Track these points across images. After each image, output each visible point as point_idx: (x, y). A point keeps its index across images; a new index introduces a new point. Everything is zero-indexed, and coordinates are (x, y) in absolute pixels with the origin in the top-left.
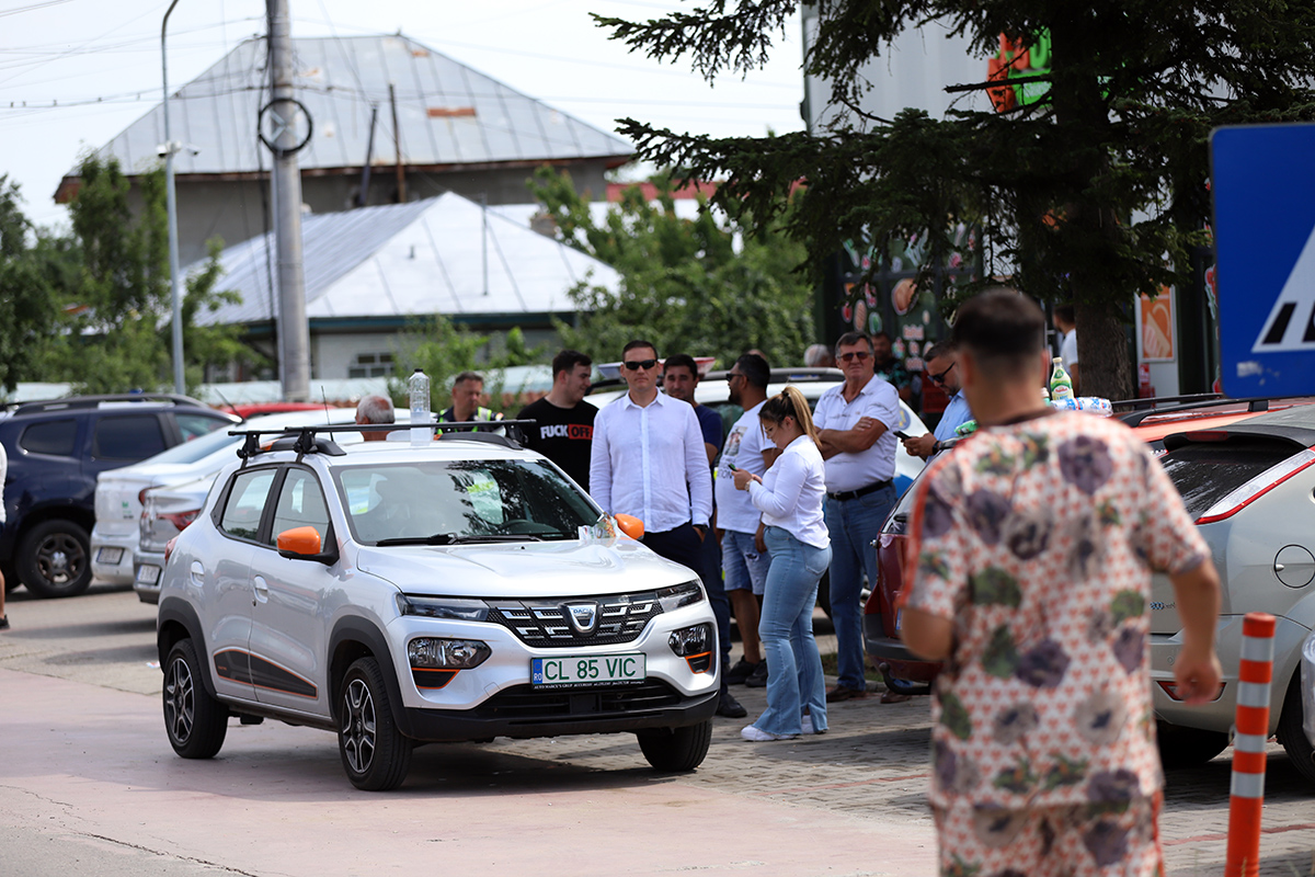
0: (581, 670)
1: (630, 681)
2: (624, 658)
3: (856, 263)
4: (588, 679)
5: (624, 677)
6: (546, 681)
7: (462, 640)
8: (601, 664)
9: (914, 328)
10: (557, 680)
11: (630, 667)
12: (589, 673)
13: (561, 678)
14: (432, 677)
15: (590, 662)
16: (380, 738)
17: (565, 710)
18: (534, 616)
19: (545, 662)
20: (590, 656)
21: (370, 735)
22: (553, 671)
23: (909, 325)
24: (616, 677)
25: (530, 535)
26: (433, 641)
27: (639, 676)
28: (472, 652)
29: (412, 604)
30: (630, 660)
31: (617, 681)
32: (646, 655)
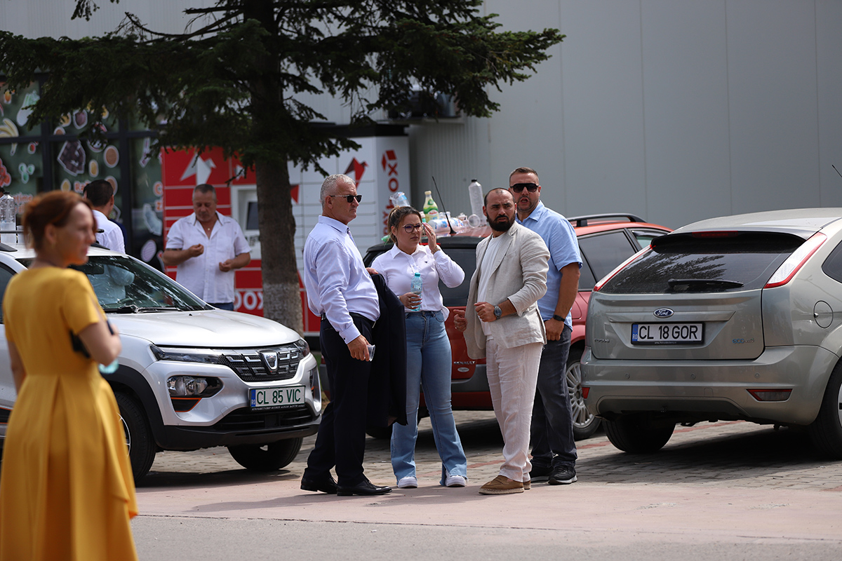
0: (274, 397)
1: (298, 405)
2: (296, 389)
4: (278, 404)
5: (295, 403)
6: (257, 405)
8: (284, 394)
10: (263, 405)
11: (298, 395)
12: (279, 399)
13: (265, 403)
14: (183, 404)
15: (279, 391)
17: (262, 426)
18: (245, 360)
19: (257, 391)
20: (279, 388)
22: (261, 398)
24: (291, 403)
27: (302, 402)
30: (298, 390)
31: (292, 405)
32: (305, 386)
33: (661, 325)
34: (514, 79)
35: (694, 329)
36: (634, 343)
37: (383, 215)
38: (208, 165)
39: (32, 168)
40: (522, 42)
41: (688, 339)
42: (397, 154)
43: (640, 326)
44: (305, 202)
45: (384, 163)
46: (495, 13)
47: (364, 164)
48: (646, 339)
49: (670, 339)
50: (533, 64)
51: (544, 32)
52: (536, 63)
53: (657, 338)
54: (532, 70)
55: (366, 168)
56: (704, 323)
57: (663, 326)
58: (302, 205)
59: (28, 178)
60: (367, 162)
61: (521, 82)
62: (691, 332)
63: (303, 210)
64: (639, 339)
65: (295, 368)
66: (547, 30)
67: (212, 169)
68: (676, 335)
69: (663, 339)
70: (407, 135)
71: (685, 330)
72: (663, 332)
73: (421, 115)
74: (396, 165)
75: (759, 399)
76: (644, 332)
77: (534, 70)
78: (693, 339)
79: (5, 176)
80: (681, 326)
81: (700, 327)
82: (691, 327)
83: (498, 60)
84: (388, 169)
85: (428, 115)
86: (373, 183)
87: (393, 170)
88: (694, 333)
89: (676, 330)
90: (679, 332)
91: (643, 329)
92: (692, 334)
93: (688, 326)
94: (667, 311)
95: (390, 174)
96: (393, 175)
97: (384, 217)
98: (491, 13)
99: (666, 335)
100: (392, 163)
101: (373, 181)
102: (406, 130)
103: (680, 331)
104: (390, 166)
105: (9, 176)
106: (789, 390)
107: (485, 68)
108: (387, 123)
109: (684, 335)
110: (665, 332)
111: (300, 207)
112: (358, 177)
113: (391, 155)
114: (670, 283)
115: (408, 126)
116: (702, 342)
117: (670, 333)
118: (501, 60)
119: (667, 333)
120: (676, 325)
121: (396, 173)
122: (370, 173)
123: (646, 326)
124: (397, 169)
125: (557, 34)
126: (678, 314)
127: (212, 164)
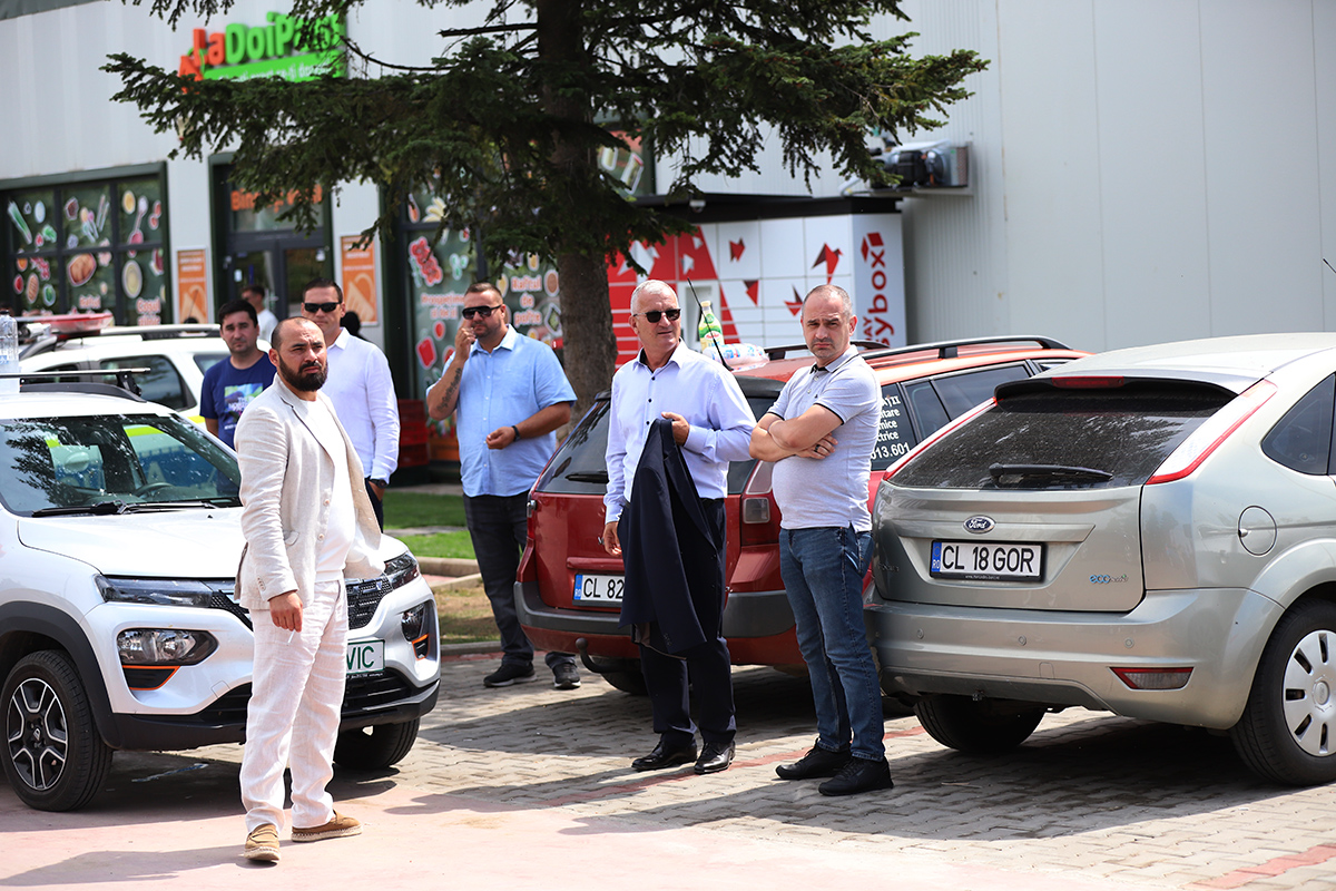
1: (369, 673)
2: (363, 647)
3: (29, 241)
5: (363, 669)
7: (177, 631)
9: (90, 298)
11: (368, 657)
14: (144, 676)
16: (73, 751)
21: (60, 748)
23: (86, 295)
24: (355, 669)
25: (203, 501)
26: (143, 632)
27: (377, 667)
28: (189, 644)
29: (115, 588)
30: (368, 648)
31: (355, 675)
32: (384, 641)
33: (977, 545)
34: (919, 126)
35: (1027, 555)
36: (935, 574)
37: (864, 322)
38: (650, 254)
39: (465, 260)
40: (922, 71)
41: (1017, 573)
42: (884, 238)
43: (944, 545)
44: (766, 305)
45: (865, 250)
46: (914, 31)
47: (838, 252)
48: (953, 570)
49: (991, 570)
50: (943, 105)
51: (953, 55)
52: (949, 103)
53: (969, 569)
54: (941, 112)
55: (840, 257)
56: (1044, 546)
57: (980, 546)
58: (763, 308)
59: (460, 273)
60: (842, 250)
61: (929, 131)
62: (1023, 560)
63: (763, 315)
64: (943, 570)
65: (372, 609)
66: (957, 52)
67: (655, 259)
68: (999, 564)
69: (979, 571)
70: (899, 212)
71: (1014, 554)
72: (979, 559)
73: (911, 184)
74: (882, 253)
75: (1133, 686)
76: (950, 557)
77: (945, 113)
78: (1026, 572)
79: (435, 271)
80: (1007, 548)
81: (1037, 550)
82: (1024, 550)
83: (882, 98)
84: (871, 259)
85: (920, 184)
86: (848, 278)
87: (878, 259)
88: (1028, 561)
89: (1000, 555)
90: (1003, 560)
91: (949, 551)
92: (1025, 563)
93: (1019, 548)
94: (984, 521)
95: (874, 265)
96: (879, 267)
97: (865, 325)
98: (909, 31)
99: (983, 563)
100: (877, 250)
101: (850, 275)
102: (899, 205)
103: (1006, 557)
104: (873, 254)
105: (439, 269)
106: (1189, 670)
107: (858, 110)
108: (867, 195)
109: (1013, 566)
110: (982, 559)
111: (760, 311)
112: (831, 270)
113: (876, 239)
114: (993, 471)
115: (901, 199)
116: (1041, 578)
117: (990, 559)
118: (886, 97)
119: (985, 559)
120: (999, 546)
121: (883, 264)
122: (846, 264)
123: (954, 545)
124: (883, 259)
125: (975, 59)
126: (1002, 527)
127: (655, 254)
